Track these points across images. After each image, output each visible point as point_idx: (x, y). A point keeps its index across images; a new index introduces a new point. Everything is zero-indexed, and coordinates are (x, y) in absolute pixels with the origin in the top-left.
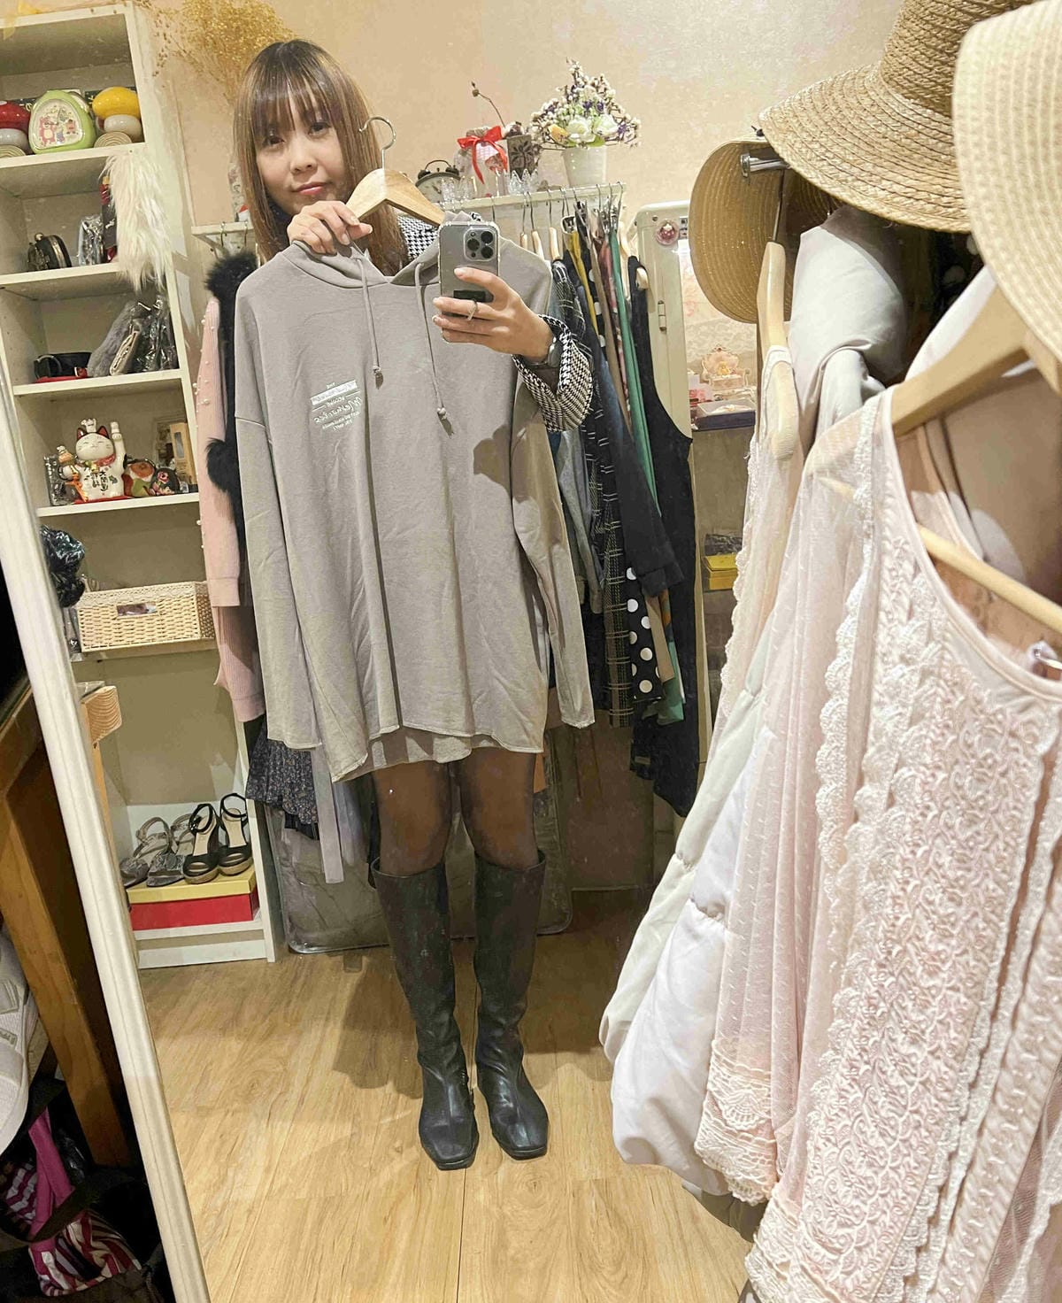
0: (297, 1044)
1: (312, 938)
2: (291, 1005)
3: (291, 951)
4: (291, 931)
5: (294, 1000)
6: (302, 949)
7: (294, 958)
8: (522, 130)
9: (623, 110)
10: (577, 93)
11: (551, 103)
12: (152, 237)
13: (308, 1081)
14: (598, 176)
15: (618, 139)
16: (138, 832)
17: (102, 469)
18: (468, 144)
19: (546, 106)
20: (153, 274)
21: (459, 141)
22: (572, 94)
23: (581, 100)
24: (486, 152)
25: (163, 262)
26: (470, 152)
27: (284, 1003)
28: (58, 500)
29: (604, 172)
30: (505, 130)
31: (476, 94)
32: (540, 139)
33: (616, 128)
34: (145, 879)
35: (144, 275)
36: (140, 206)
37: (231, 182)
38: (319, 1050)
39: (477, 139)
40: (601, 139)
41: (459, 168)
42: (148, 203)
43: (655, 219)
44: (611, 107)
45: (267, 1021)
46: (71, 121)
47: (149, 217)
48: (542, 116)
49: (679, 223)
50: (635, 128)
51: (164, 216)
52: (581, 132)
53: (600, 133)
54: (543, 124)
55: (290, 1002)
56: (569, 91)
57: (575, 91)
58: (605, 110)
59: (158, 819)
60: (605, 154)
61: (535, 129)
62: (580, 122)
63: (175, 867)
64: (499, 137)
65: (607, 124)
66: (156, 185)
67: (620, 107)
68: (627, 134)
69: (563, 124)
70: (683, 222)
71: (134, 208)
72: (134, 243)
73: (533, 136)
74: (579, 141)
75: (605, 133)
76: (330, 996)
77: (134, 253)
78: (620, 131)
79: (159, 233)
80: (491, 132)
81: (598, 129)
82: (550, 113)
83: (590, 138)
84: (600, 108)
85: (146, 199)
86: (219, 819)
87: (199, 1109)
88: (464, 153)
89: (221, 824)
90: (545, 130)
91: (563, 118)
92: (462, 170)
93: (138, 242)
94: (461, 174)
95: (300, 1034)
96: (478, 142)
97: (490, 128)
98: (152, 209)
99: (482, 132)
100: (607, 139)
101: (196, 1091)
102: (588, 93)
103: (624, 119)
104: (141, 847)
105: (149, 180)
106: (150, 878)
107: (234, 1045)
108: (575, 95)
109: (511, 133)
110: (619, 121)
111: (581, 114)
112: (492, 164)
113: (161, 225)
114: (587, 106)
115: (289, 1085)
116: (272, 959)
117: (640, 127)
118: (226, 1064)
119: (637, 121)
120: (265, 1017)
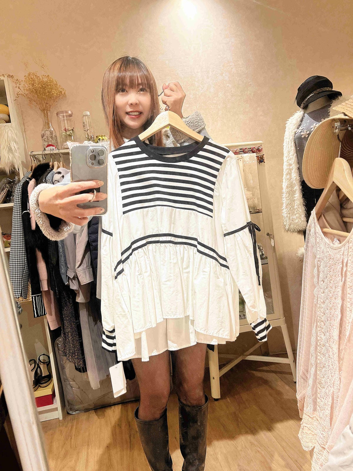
0: (78, 459)
1: (76, 407)
2: (73, 441)
3: (68, 413)
4: (68, 406)
5: (73, 437)
6: (72, 413)
7: (70, 417)
12: (14, 155)
20: (14, 168)
25: (18, 165)
35: (11, 169)
36: (9, 145)
37: (42, 137)
38: (87, 461)
42: (13, 144)
47: (13, 148)
51: (18, 148)
55: (71, 438)
66: (15, 137)
71: (7, 146)
72: (7, 157)
76: (87, 434)
77: (7, 161)
79: (16, 154)
85: (12, 143)
86: (38, 365)
89: (39, 367)
93: (9, 157)
95: (78, 454)
98: (13, 145)
105: (13, 135)
113: (17, 151)
116: (61, 418)
120: (63, 447)
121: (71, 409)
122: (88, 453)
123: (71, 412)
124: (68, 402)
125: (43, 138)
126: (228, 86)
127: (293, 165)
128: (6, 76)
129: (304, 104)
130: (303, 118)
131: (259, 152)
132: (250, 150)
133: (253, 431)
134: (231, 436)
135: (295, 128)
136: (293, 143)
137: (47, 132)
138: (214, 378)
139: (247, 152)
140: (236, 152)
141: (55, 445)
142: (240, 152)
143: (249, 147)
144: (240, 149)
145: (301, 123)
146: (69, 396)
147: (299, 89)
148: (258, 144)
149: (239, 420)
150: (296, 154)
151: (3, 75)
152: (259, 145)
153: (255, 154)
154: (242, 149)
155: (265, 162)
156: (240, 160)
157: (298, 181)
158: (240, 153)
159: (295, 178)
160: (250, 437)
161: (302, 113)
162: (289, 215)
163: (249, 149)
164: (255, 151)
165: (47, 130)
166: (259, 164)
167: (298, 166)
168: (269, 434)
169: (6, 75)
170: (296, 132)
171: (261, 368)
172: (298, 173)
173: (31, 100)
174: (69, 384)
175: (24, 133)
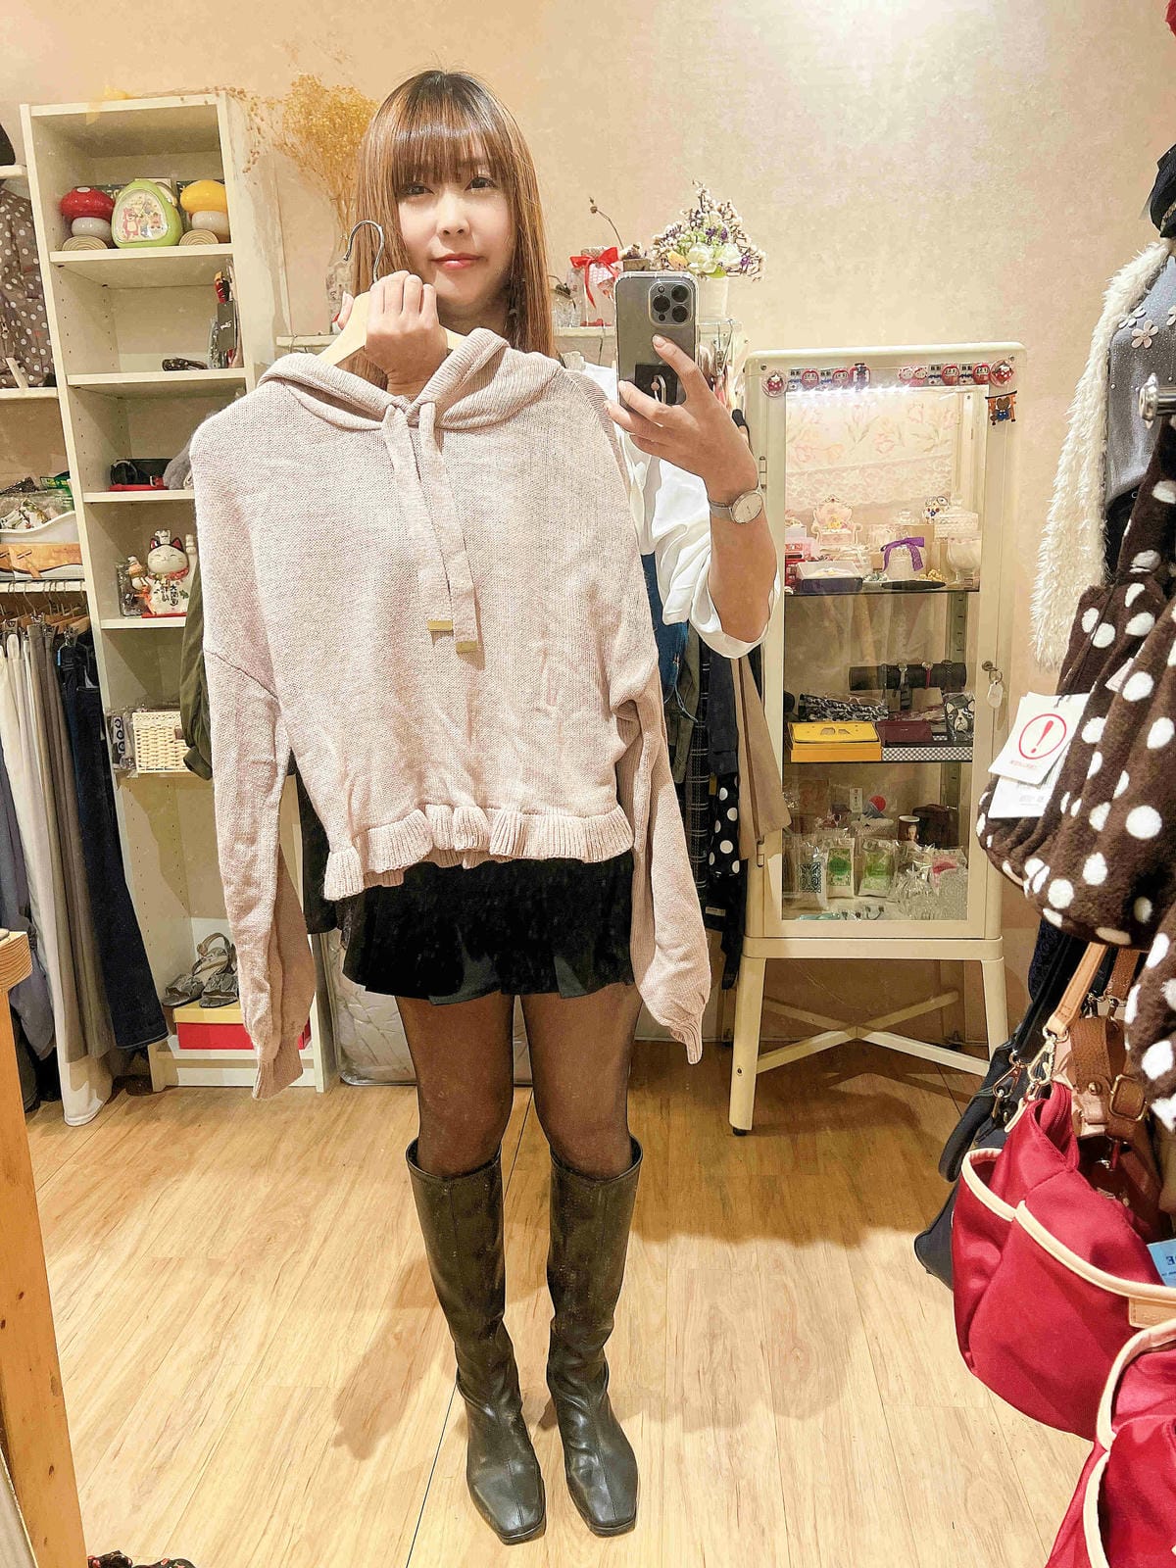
0: (326, 1192)
1: (362, 1071)
2: (328, 1149)
3: (342, 1081)
4: (343, 1062)
5: (333, 1140)
6: (352, 1081)
7: (344, 1089)
8: (641, 252)
9: (749, 240)
10: (702, 219)
11: (675, 225)
13: (325, 1241)
14: (717, 308)
15: (740, 271)
16: (200, 946)
17: (173, 583)
18: (581, 263)
19: (670, 228)
21: (571, 258)
22: (696, 219)
23: (705, 226)
24: (599, 274)
26: (583, 272)
27: (322, 1142)
28: (129, 609)
29: (724, 305)
30: (622, 253)
31: (594, 210)
32: (659, 264)
33: (740, 259)
34: (199, 997)
37: (328, 288)
38: (345, 1202)
39: (592, 259)
40: (723, 270)
41: (571, 287)
43: (763, 368)
44: (737, 234)
45: (300, 1164)
46: (156, 214)
48: (664, 239)
49: (788, 376)
50: (760, 261)
52: (702, 262)
53: (721, 264)
54: (662, 250)
55: (327, 1142)
56: (693, 215)
57: (699, 216)
58: (730, 238)
59: (218, 935)
60: (726, 286)
61: (655, 252)
62: (702, 251)
63: (230, 988)
64: (616, 259)
65: (730, 254)
67: (746, 236)
68: (750, 267)
69: (683, 251)
70: (793, 373)
73: (652, 259)
74: (697, 271)
75: (727, 264)
76: (370, 1138)
78: (743, 263)
80: (607, 253)
81: (720, 260)
82: (669, 238)
83: (709, 268)
84: (724, 236)
87: (210, 1262)
88: (577, 272)
90: (663, 256)
91: (683, 245)
92: (575, 290)
94: (572, 293)
95: (330, 1182)
96: (591, 263)
97: (606, 248)
99: (598, 252)
100: (729, 271)
101: (212, 1241)
102: (713, 220)
103: (750, 249)
104: (200, 962)
106: (204, 997)
107: (262, 1186)
108: (699, 221)
109: (629, 256)
110: (744, 251)
111: (704, 242)
112: (605, 288)
114: (711, 233)
115: (306, 1242)
116: (321, 1089)
117: (765, 259)
118: (248, 1211)
119: (761, 253)
120: (300, 1158)
121: (350, 1072)
122: (353, 1185)
123: (348, 1080)
124: (343, 1051)
125: (331, 290)
126: (967, 120)
127: (1090, 444)
128: (223, 93)
129: (1166, 220)
130: (1158, 273)
131: (999, 384)
132: (969, 372)
133: (799, 1234)
134: (731, 1232)
135: (1122, 310)
136: (1101, 362)
137: (340, 270)
138: (740, 1071)
139: (955, 379)
140: (914, 377)
141: (285, 1147)
142: (931, 377)
143: (967, 362)
144: (933, 368)
145: (1148, 291)
146: (345, 1038)
147: (1162, 163)
148: (1004, 351)
149: (777, 1197)
150: (1103, 406)
151: (216, 89)
152: (1002, 358)
153: (985, 388)
154: (938, 368)
155: (1013, 420)
156: (969, 397)
157: (1095, 503)
158: (930, 380)
159: (1087, 490)
160: (782, 1249)
161: (1164, 250)
162: (1047, 613)
163: (964, 368)
164: (986, 378)
165: (341, 265)
166: (994, 424)
167: (1104, 449)
168: (839, 1253)
169: (224, 89)
170: (1120, 326)
171: (919, 1076)
172: (1101, 474)
173: (304, 163)
174: (346, 1006)
175: (281, 271)
